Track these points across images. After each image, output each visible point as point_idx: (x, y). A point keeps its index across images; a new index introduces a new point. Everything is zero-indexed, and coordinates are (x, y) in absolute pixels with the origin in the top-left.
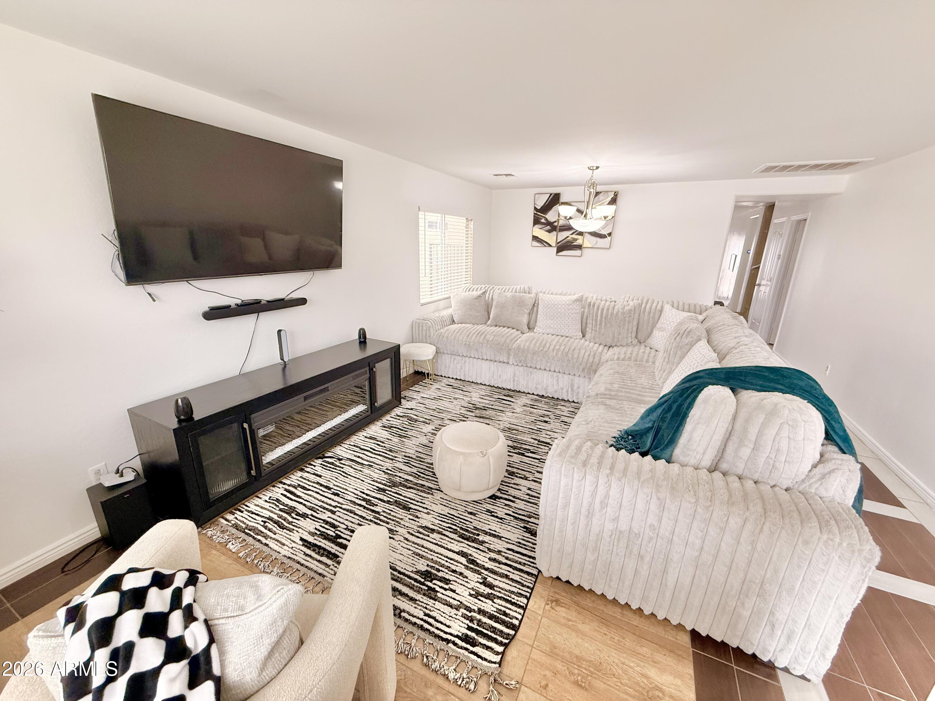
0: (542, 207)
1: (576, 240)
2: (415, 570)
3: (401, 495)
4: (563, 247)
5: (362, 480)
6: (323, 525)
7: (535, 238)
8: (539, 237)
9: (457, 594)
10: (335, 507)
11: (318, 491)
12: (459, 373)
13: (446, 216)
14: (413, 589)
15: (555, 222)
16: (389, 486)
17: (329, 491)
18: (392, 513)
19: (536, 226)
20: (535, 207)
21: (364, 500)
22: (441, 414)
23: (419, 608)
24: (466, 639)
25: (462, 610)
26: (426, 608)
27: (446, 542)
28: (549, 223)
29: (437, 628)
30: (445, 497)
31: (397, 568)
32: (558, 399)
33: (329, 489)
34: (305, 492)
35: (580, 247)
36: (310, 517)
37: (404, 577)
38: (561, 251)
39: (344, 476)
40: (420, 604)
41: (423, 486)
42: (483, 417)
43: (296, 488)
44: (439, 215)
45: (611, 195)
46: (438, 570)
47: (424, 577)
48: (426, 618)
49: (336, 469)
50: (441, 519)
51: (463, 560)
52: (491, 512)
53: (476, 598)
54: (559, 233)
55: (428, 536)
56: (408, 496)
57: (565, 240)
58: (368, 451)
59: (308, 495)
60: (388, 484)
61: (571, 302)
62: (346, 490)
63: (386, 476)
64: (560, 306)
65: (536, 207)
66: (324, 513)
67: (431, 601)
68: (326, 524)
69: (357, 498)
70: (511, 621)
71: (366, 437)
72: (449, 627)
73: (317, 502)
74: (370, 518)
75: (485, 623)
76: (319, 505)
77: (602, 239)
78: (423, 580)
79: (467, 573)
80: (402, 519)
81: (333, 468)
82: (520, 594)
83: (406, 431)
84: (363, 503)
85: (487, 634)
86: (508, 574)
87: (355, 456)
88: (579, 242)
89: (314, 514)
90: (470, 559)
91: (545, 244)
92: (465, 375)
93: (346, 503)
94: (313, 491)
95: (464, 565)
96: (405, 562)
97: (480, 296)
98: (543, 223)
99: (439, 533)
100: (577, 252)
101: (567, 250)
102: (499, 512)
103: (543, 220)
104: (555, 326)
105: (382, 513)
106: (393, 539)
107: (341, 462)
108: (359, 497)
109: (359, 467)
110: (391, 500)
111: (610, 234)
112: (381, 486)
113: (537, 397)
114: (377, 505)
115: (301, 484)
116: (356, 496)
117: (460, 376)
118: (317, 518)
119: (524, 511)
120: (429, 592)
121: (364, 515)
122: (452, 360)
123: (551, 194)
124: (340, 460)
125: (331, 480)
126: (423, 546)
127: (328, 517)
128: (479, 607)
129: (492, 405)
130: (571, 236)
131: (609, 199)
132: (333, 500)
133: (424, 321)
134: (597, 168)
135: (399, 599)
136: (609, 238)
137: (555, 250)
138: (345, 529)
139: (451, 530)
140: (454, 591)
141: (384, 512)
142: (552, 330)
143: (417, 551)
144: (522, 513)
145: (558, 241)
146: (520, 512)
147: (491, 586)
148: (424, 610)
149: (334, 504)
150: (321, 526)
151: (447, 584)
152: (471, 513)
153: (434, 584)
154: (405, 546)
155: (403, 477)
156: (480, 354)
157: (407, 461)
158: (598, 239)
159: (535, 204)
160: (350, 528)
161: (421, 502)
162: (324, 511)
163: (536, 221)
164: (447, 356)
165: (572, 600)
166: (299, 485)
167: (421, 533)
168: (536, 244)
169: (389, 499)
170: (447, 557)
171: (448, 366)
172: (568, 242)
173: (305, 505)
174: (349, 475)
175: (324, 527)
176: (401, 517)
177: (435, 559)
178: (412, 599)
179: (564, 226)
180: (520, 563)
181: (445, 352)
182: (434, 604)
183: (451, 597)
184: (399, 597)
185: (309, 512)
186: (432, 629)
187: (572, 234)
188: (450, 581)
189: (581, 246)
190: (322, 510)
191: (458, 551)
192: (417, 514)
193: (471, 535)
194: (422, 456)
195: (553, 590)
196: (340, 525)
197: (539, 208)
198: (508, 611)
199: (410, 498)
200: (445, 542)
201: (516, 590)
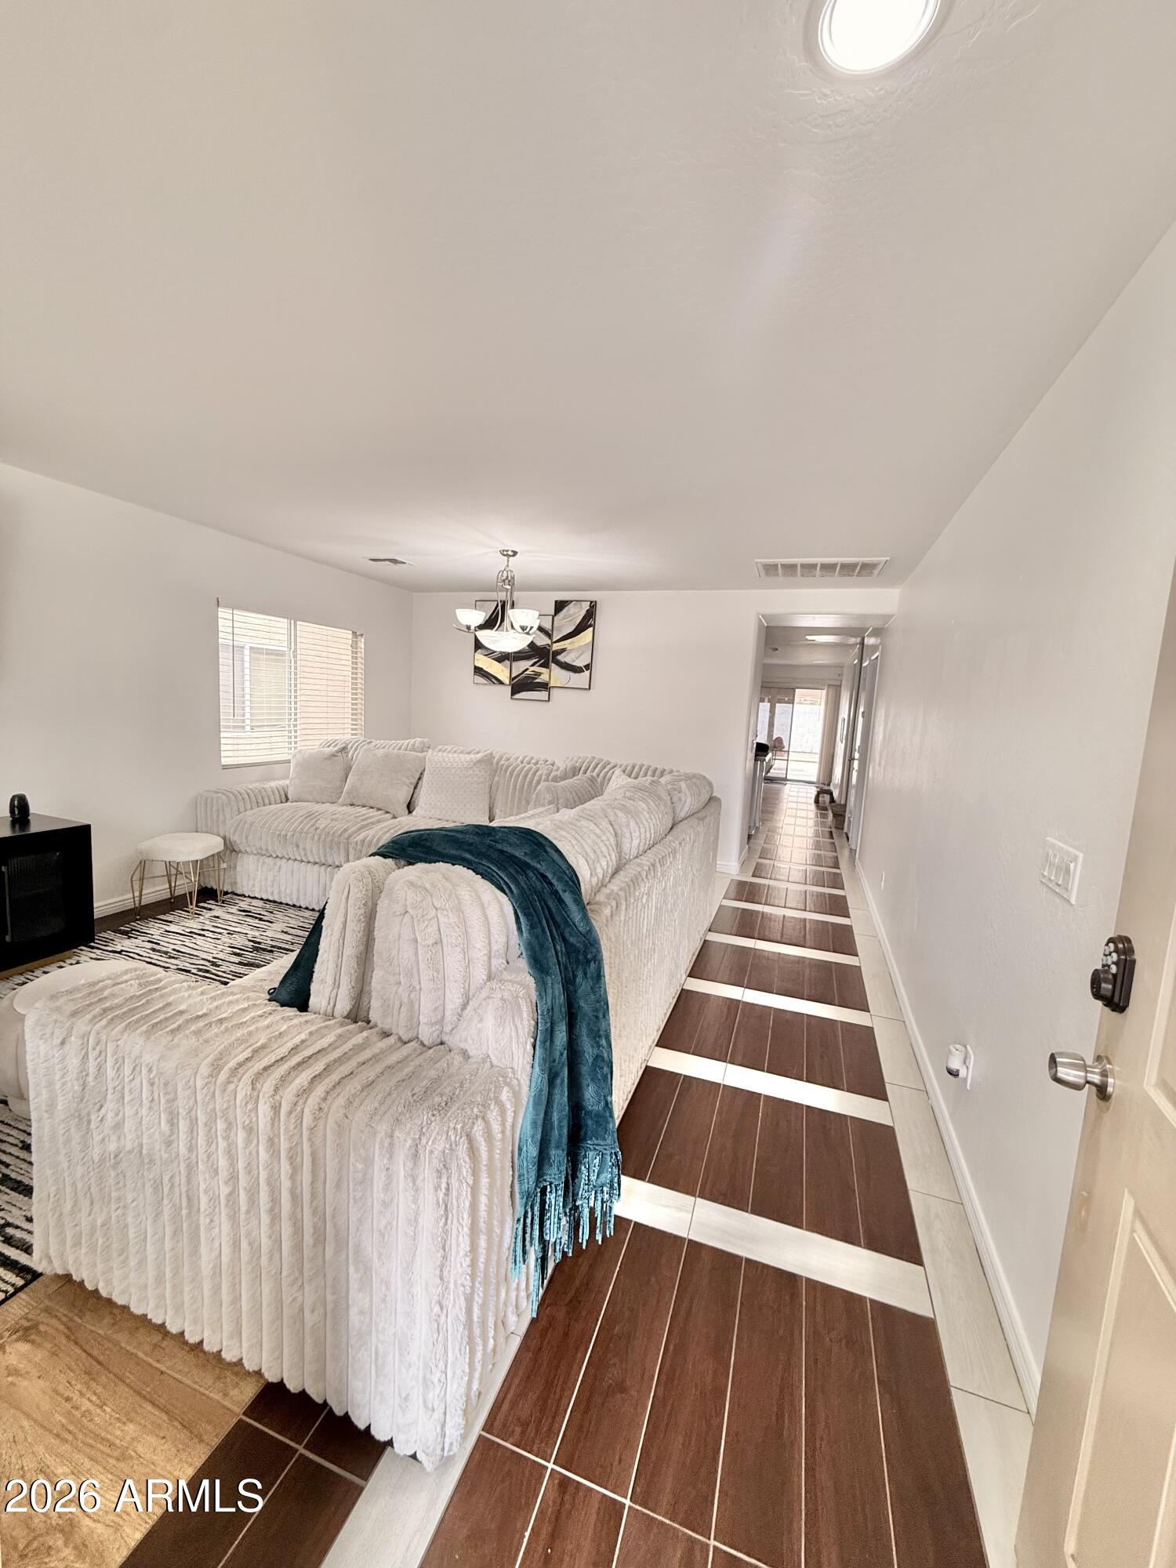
0: (487, 621)
1: (539, 674)
4: (520, 686)
7: (478, 671)
8: (484, 669)
12: (270, 890)
13: (298, 623)
19: (479, 651)
35: (545, 686)
38: (518, 692)
44: (286, 620)
45: (586, 607)
54: (514, 664)
57: (524, 675)
61: (471, 764)
77: (577, 675)
88: (544, 678)
91: (493, 680)
92: (280, 892)
97: (333, 755)
100: (543, 695)
101: (528, 691)
111: (588, 667)
117: (272, 893)
122: (260, 864)
123: (499, 602)
130: (532, 669)
131: (584, 611)
133: (215, 795)
134: (515, 553)
136: (587, 673)
137: (509, 689)
145: (513, 676)
156: (302, 853)
158: (572, 674)
163: (479, 644)
164: (251, 857)
168: (479, 679)
171: (252, 875)
172: (528, 677)
181: (248, 849)
187: (533, 665)
189: (547, 684)
197: (482, 622)
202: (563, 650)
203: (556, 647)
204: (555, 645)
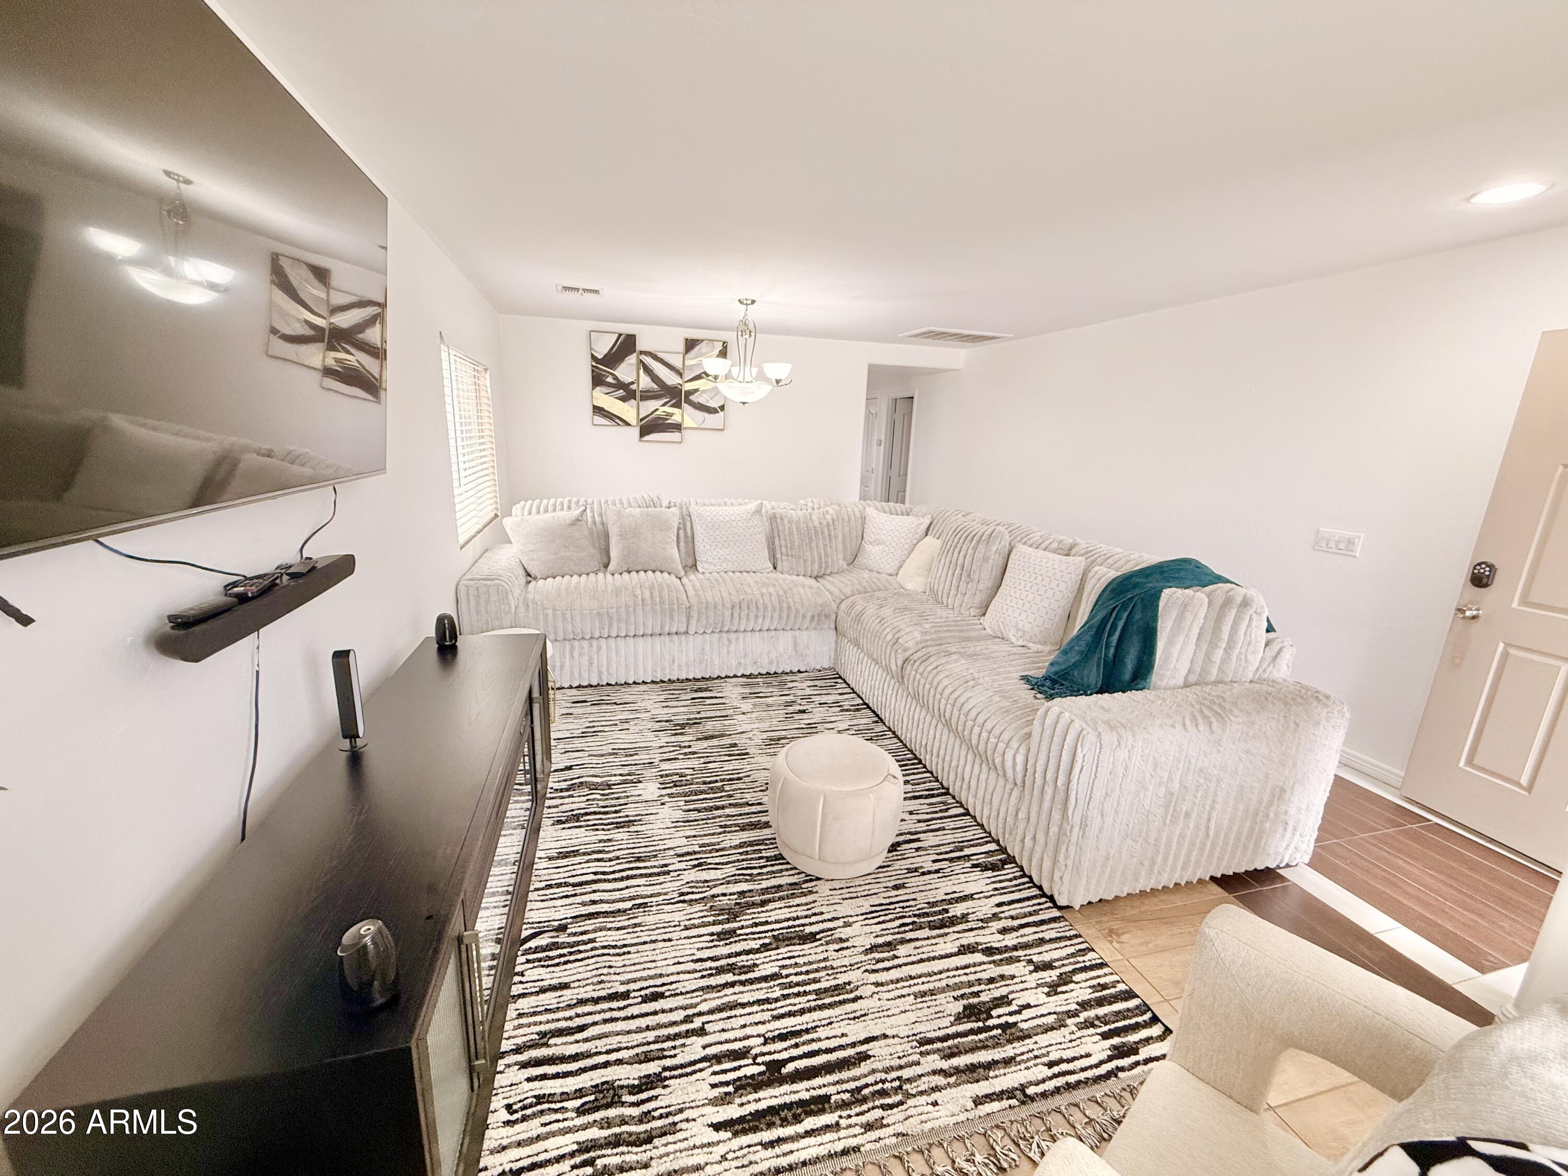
0: (606, 356)
1: (672, 415)
2: (952, 1019)
3: (767, 923)
4: (649, 427)
5: (664, 940)
6: (717, 1068)
7: (598, 410)
8: (606, 408)
9: (1035, 1006)
10: (688, 1019)
11: (608, 1015)
14: (988, 1046)
15: (633, 383)
16: (728, 921)
17: (630, 1001)
18: (800, 960)
19: (598, 388)
20: (592, 355)
21: (720, 971)
22: (635, 757)
23: (1030, 1064)
24: (1121, 1052)
25: (1070, 1021)
26: (1036, 1057)
27: (930, 948)
28: (620, 385)
29: (1083, 1070)
30: (837, 885)
31: (929, 1035)
32: (775, 673)
33: (626, 995)
34: (579, 1036)
35: (677, 427)
36: (667, 1074)
37: (956, 1041)
38: (648, 434)
39: (618, 955)
40: (1024, 1057)
41: (779, 887)
42: (712, 737)
43: (546, 1045)
45: (719, 347)
46: (977, 994)
47: (973, 1018)
48: (1056, 1070)
49: (580, 952)
50: (877, 920)
51: (978, 957)
52: (916, 870)
53: (1056, 993)
54: (641, 403)
55: (896, 957)
56: (783, 917)
57: (653, 415)
58: (595, 882)
59: (594, 1038)
60: (721, 918)
61: (749, 516)
62: (661, 976)
63: (699, 907)
64: (734, 524)
65: (595, 354)
66: (683, 1045)
67: (1027, 1041)
68: (719, 1062)
69: (703, 977)
70: (1117, 989)
71: (550, 859)
72: (1088, 1055)
73: (638, 1038)
74: (778, 993)
75: (1106, 1015)
76: (651, 1039)
77: (712, 415)
78: (981, 1024)
79: (1007, 970)
80: (825, 960)
81: (571, 953)
82: (1080, 950)
83: (616, 812)
84: (730, 977)
85: (1125, 1026)
86: (1040, 935)
87: (584, 904)
88: (676, 418)
89: (668, 1062)
90: (982, 949)
91: (617, 421)
93: (699, 999)
94: (595, 1024)
95: (990, 963)
96: (925, 1019)
98: (609, 385)
99: (903, 942)
100: (674, 436)
101: (658, 432)
102: (924, 865)
103: (610, 380)
104: (734, 558)
105: (784, 972)
106: (861, 998)
107: (569, 931)
108: (705, 973)
109: (622, 921)
110: (767, 941)
111: (722, 408)
112: (718, 928)
113: (745, 680)
114: (755, 965)
115: (543, 1028)
116: (699, 974)
118: (682, 1066)
119: (943, 845)
120: (1008, 1032)
121: (761, 995)
123: (620, 335)
124: (562, 928)
125: (603, 978)
126: (911, 978)
127: (704, 1048)
128: (1075, 1001)
129: (699, 713)
130: (662, 409)
131: (717, 352)
132: (663, 1011)
133: (489, 583)
134: (753, 302)
135: (996, 1077)
136: (721, 413)
137: (637, 431)
138: (764, 1044)
139: (911, 927)
140: (1028, 1006)
141: (783, 967)
142: (730, 565)
143: (915, 989)
144: (948, 850)
145: (641, 417)
146: (943, 849)
147: (1048, 966)
148: (1038, 1061)
149: (679, 1015)
150: (715, 1073)
151: (1009, 1003)
152: (896, 887)
153: (999, 1016)
154: (891, 995)
155: (728, 891)
157: (696, 862)
158: (706, 415)
159: (591, 349)
160: (770, 1035)
161: (815, 914)
162: (678, 1042)
163: (597, 380)
165: (1117, 919)
166: (543, 1035)
167: (882, 960)
168: (599, 420)
169: (761, 942)
170: (957, 969)
172: (659, 418)
173: (619, 1062)
174: (625, 946)
175: (724, 1072)
176: (821, 957)
177: (951, 982)
178: (1008, 1062)
179: (648, 391)
180: (1031, 914)
182: (1036, 1043)
183: (1037, 1017)
184: (992, 1074)
185: (652, 1068)
186: (1082, 1076)
187: (664, 405)
188: (1007, 997)
189: (680, 425)
190: (669, 1044)
191: (957, 950)
192: (837, 936)
193: (940, 917)
194: (706, 840)
195: (1093, 921)
196: (746, 1043)
197: (600, 357)
198: (1102, 981)
199: (788, 920)
200: (928, 950)
201: (1071, 950)
202: (696, 390)
203: (688, 387)
204: (687, 385)
